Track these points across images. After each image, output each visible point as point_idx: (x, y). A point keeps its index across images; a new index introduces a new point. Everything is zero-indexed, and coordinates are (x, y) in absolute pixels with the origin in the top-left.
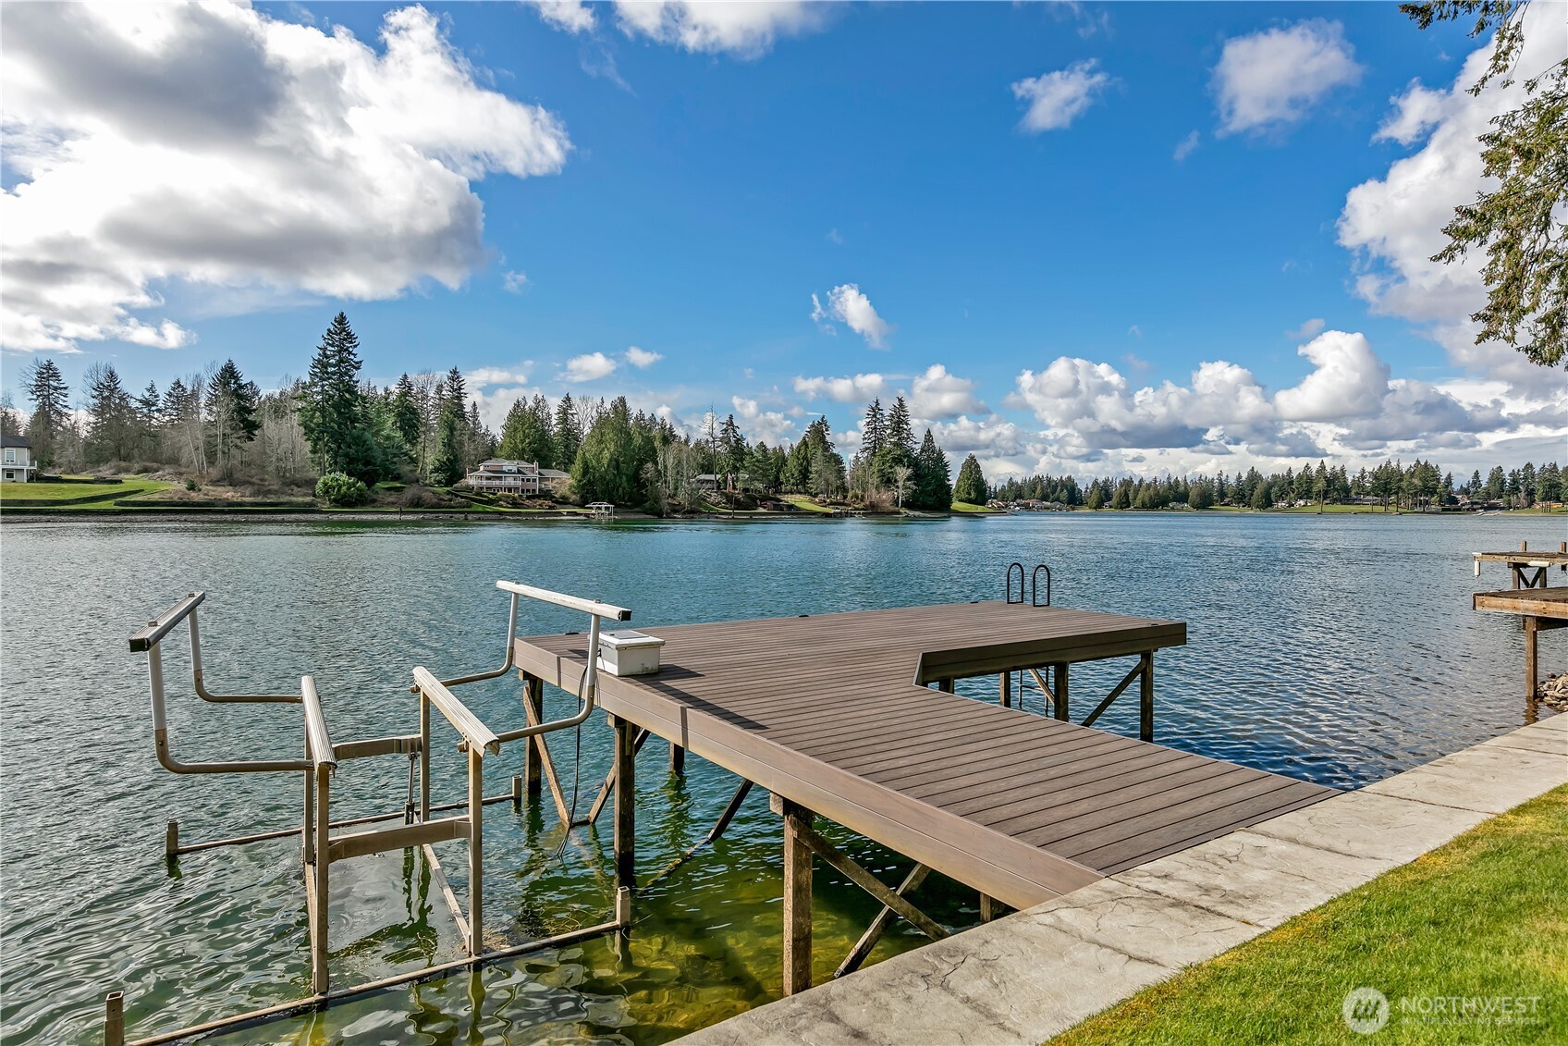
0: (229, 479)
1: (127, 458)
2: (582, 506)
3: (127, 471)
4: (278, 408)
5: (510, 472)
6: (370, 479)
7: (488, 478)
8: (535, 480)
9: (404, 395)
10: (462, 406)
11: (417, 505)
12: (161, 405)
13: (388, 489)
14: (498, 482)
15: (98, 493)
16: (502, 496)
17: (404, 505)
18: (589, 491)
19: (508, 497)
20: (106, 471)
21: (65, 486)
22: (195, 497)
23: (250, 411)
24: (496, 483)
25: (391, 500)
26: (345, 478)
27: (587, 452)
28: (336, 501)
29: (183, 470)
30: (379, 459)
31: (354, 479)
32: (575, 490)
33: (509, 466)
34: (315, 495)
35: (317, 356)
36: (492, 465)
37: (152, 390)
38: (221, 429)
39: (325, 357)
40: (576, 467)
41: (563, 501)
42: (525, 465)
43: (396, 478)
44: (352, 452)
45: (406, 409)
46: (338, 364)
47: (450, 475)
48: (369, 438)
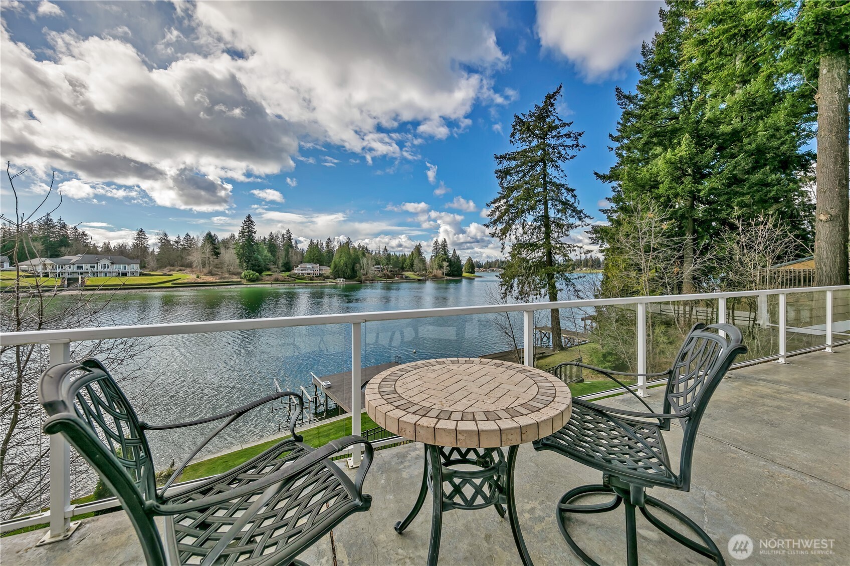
0: (211, 273)
1: (173, 266)
2: (334, 279)
3: (174, 270)
4: (225, 243)
5: (309, 268)
6: (260, 272)
7: (302, 270)
8: (318, 270)
9: (270, 239)
10: (291, 242)
11: (277, 281)
12: (182, 243)
13: (267, 275)
15: (163, 280)
16: (306, 276)
17: (272, 281)
18: (336, 273)
19: (308, 277)
20: (166, 271)
21: (153, 277)
22: (199, 280)
23: (217, 248)
24: (304, 272)
25: (268, 279)
26: (252, 272)
27: (336, 258)
28: (248, 280)
29: (194, 270)
30: (263, 264)
31: (255, 272)
32: (332, 273)
33: (309, 266)
34: (241, 278)
35: (240, 229)
36: (303, 265)
37: (179, 237)
38: (207, 255)
39: (244, 229)
40: (332, 265)
41: (328, 277)
42: (314, 265)
43: (269, 270)
44: (253, 262)
45: (271, 244)
46: (248, 232)
47: (288, 267)
48: (259, 257)
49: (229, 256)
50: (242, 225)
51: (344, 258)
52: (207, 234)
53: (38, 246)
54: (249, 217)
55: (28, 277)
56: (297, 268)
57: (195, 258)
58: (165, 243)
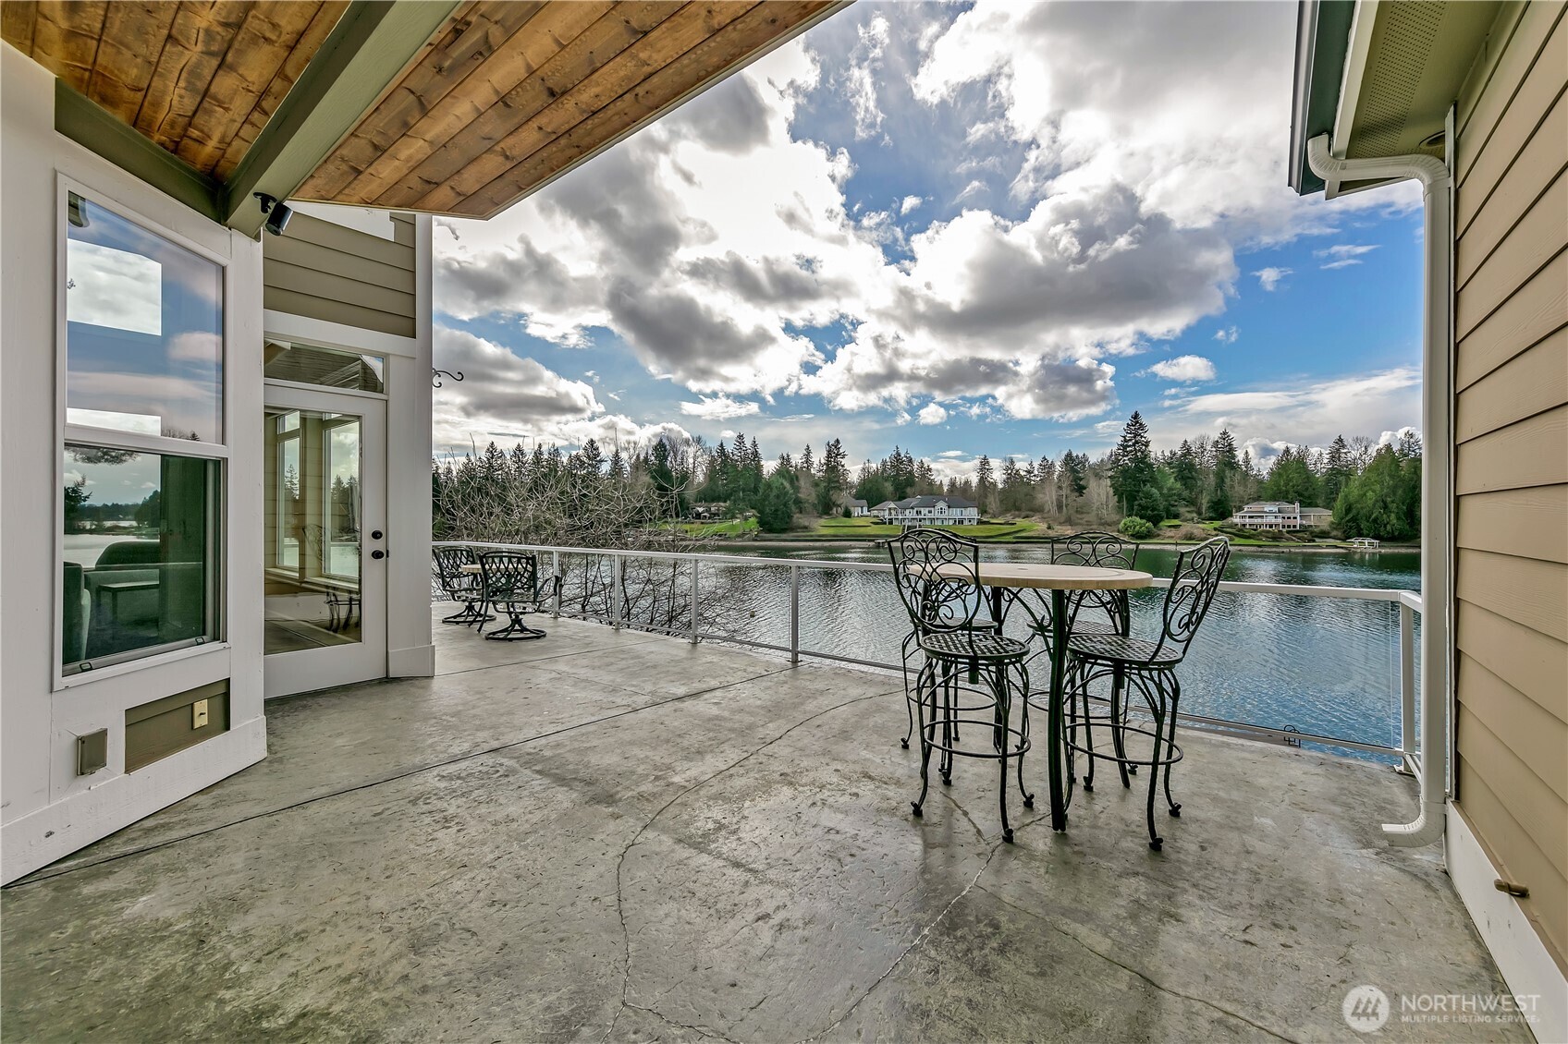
0: (1069, 521)
1: (1019, 509)
2: (1344, 540)
3: (1019, 517)
4: (1097, 471)
5: (1271, 512)
6: (1156, 520)
7: (1250, 517)
8: (1295, 518)
9: (1184, 455)
10: (1234, 457)
11: (1191, 539)
12: (1036, 472)
13: (1170, 526)
14: (1259, 520)
15: (1006, 531)
16: (1263, 531)
17: (1180, 538)
18: (1351, 526)
19: (1268, 532)
20: (1009, 517)
21: (991, 526)
22: (1051, 533)
23: (1081, 479)
24: (1258, 521)
25: (1171, 534)
26: (1138, 519)
27: (1352, 490)
28: (1132, 535)
29: (1046, 515)
30: (1162, 505)
31: (1144, 521)
32: (1334, 526)
33: (1270, 507)
34: (1118, 531)
35: (1119, 440)
36: (1255, 507)
37: (1031, 464)
38: (1064, 492)
39: (1126, 441)
40: (1339, 504)
41: (1324, 535)
42: (1285, 506)
43: (1176, 516)
44: (1143, 502)
45: (1185, 466)
46: (1134, 445)
47: (1221, 510)
48: (1154, 490)
49: (1101, 492)
50: (1124, 433)
51: (1378, 487)
52: (1067, 456)
53: (889, 487)
54: (1136, 416)
55: (877, 523)
56: (1239, 514)
57: (1048, 497)
58: (1013, 476)
